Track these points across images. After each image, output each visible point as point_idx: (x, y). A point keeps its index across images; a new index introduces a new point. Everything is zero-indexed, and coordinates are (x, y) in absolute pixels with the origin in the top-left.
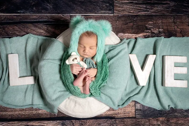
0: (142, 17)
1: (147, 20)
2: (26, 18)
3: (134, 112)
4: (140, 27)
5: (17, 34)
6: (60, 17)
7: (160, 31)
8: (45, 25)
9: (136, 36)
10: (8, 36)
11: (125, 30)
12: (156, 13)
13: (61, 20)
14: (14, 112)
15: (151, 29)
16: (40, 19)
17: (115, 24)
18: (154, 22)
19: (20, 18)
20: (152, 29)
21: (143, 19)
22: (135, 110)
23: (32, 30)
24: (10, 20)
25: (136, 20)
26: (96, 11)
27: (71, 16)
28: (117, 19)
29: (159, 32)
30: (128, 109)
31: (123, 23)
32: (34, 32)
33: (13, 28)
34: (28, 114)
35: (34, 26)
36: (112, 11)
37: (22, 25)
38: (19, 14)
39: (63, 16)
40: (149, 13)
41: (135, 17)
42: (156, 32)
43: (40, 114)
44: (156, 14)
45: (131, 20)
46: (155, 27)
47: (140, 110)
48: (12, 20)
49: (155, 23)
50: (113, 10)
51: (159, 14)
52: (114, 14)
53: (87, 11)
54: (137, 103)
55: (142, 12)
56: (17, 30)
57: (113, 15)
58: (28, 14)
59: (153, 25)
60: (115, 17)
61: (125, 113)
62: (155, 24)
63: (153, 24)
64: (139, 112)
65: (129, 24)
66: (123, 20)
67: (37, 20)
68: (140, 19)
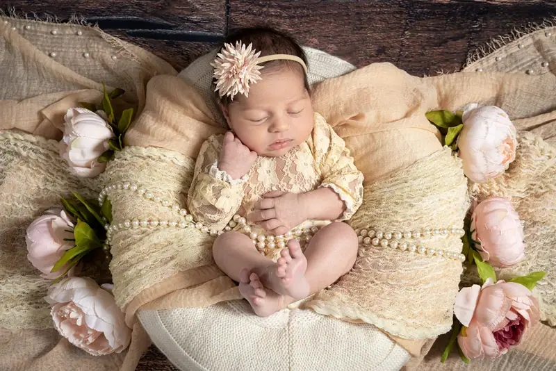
0: (506, 19)
6: (187, 10)
8: (131, 38)
11: (435, 65)
13: (188, 20)
16: (113, 13)
17: (397, 42)
19: (39, 7)
21: (507, 25)
25: (480, 31)
28: (407, 23)
31: (431, 38)
39: (198, 6)
41: (476, 19)
45: (459, 27)
60: (398, 16)
65: (451, 42)
66: (431, 28)
67: (101, 16)
68: (498, 27)
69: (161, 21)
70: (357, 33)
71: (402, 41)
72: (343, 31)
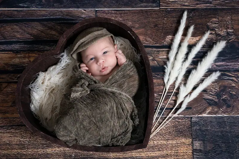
0: (202, 12)
1: (210, 16)
2: (32, 15)
3: (192, 154)
4: (198, 26)
5: (18, 38)
6: (80, 13)
7: (229, 31)
8: (59, 25)
9: (192, 39)
10: (4, 39)
12: (222, 5)
13: (81, 17)
14: (10, 151)
15: (215, 29)
16: (51, 16)
17: (162, 22)
18: (220, 19)
19: (22, 14)
20: (217, 30)
21: (203, 14)
22: (192, 151)
23: (39, 30)
24: (8, 16)
25: (193, 17)
26: (134, 4)
27: (96, 11)
28: (165, 15)
29: (228, 33)
30: (182, 149)
31: (174, 20)
32: (42, 34)
33: (12, 28)
34: (32, 153)
35: (42, 25)
36: (157, 4)
37: (25, 24)
38: (21, 9)
39: (84, 11)
40: (212, 5)
41: (191, 12)
42: (222, 33)
43: (48, 154)
44: (223, 7)
46: (221, 27)
47: (200, 151)
48: (10, 17)
49: (222, 20)
50: (158, 2)
51: (227, 7)
52: (161, 8)
53: (120, 3)
54: (195, 141)
55: (201, 4)
56: (17, 32)
57: (159, 8)
58: (35, 8)
59: (218, 24)
60: (161, 12)
61: (177, 155)
62: (220, 22)
63: (218, 21)
64: (198, 154)
66: (174, 16)
67: (46, 17)
68: (199, 15)
69: (70, 18)
70: (146, 20)
71: (163, 22)
72: (141, 19)
